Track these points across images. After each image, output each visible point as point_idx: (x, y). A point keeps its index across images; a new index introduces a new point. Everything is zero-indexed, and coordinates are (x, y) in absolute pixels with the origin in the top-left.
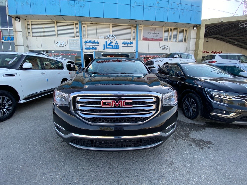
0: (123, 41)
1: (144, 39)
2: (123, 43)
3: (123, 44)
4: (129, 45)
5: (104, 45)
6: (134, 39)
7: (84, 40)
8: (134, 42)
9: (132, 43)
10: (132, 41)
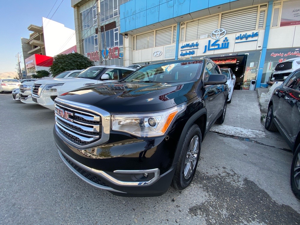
0: (238, 35)
3: (238, 39)
4: (250, 39)
5: (206, 46)
7: (181, 45)
9: (256, 35)
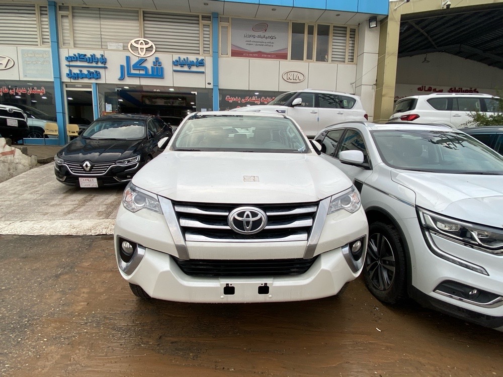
0: (176, 57)
1: (235, 53)
2: (176, 63)
3: (177, 65)
4: (194, 69)
5: (122, 67)
6: (208, 52)
7: (65, 53)
8: (209, 61)
9: (201, 63)
10: (200, 58)
